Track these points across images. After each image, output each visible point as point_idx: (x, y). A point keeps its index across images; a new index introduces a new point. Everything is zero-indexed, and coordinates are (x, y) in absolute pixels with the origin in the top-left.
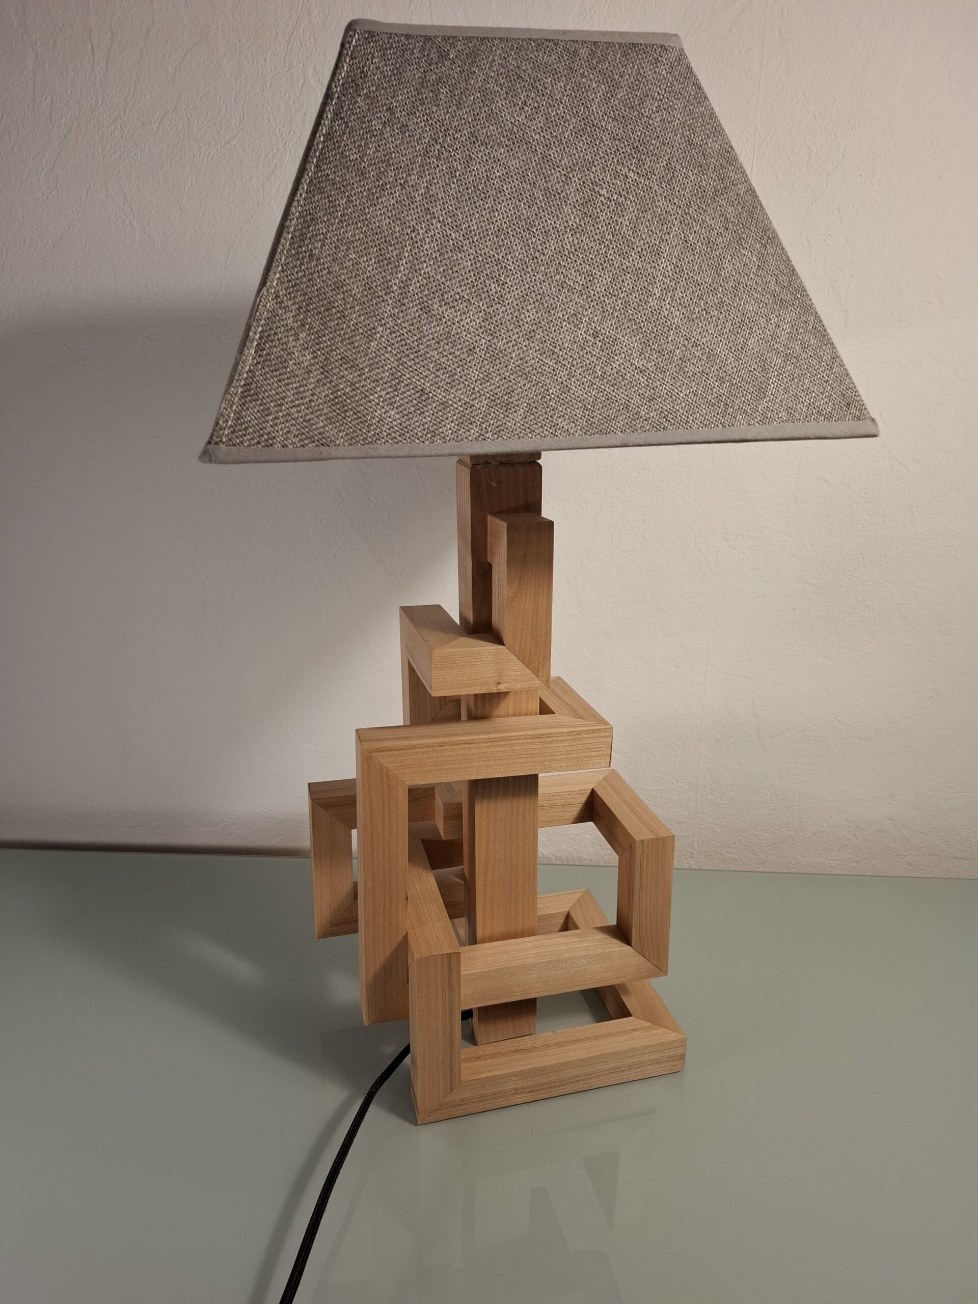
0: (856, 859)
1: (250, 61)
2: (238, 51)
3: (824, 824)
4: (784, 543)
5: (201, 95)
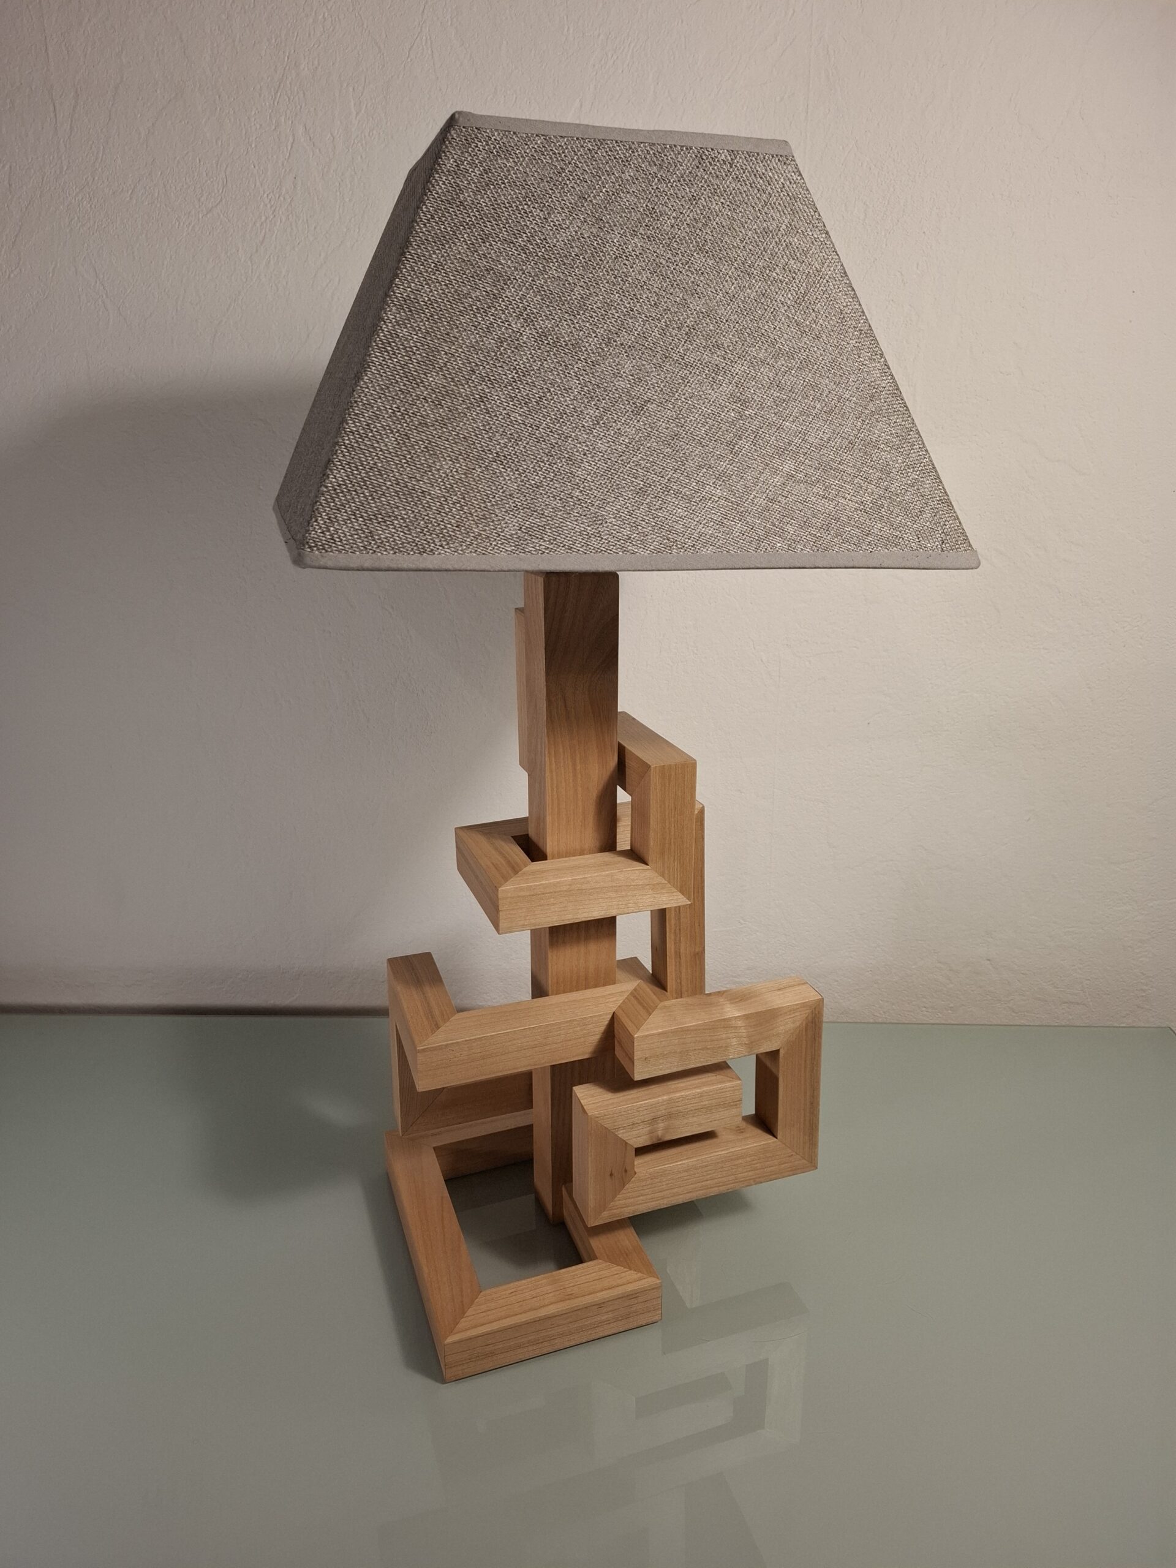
0: (952, 1005)
1: (232, 120)
2: (218, 109)
3: (913, 967)
4: (855, 649)
5: (178, 158)
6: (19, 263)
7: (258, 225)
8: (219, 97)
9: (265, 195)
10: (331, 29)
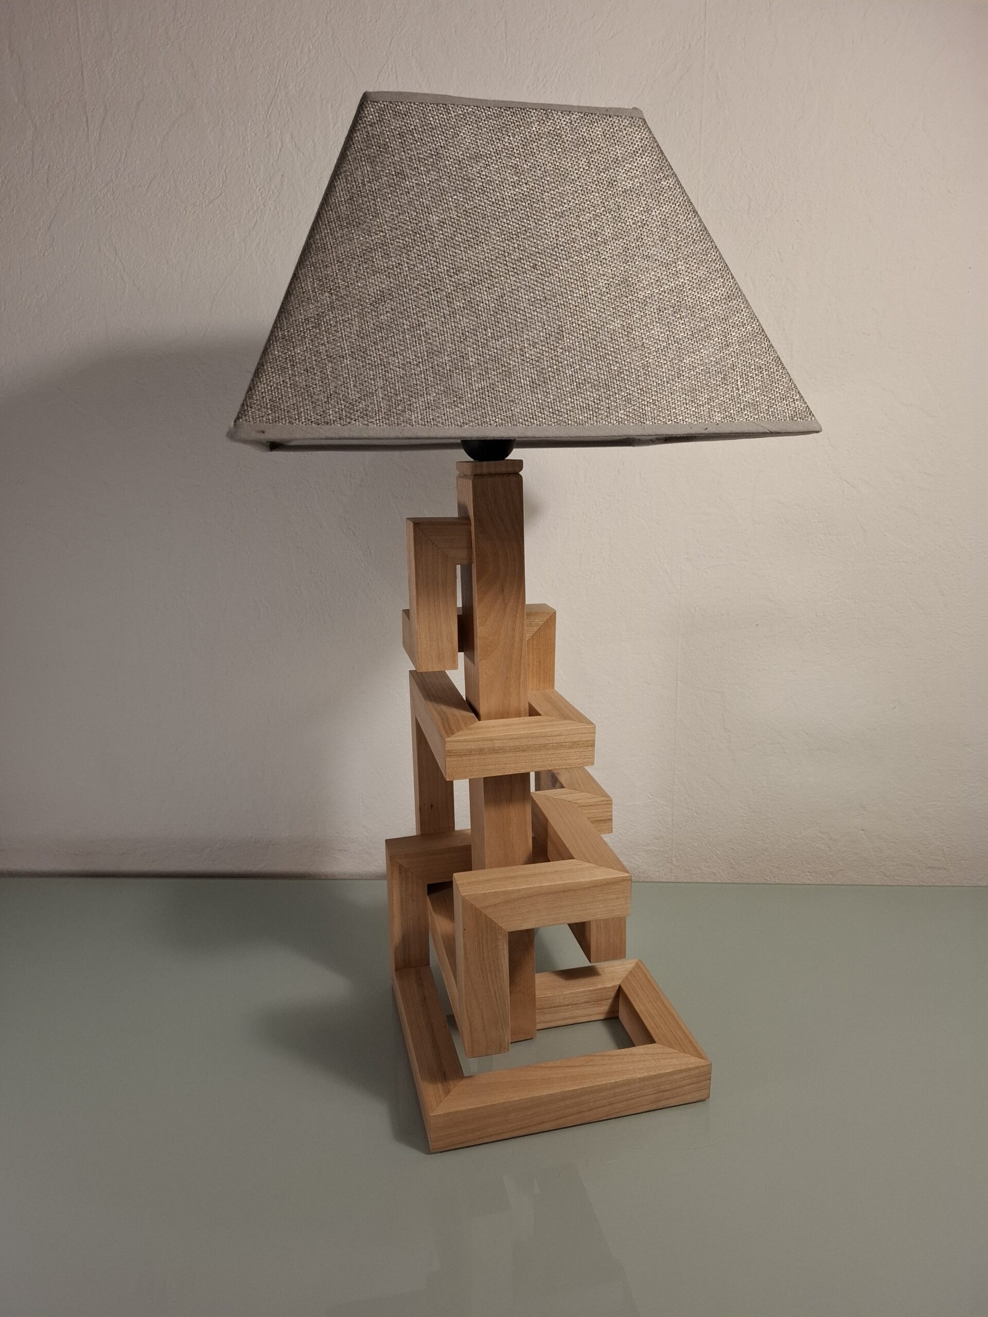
0: (832, 870)
1: (232, 130)
2: (221, 121)
3: (799, 836)
4: (744, 562)
5: (187, 160)
6: (52, 244)
7: (251, 213)
8: (222, 111)
9: (258, 189)
10: (315, 59)
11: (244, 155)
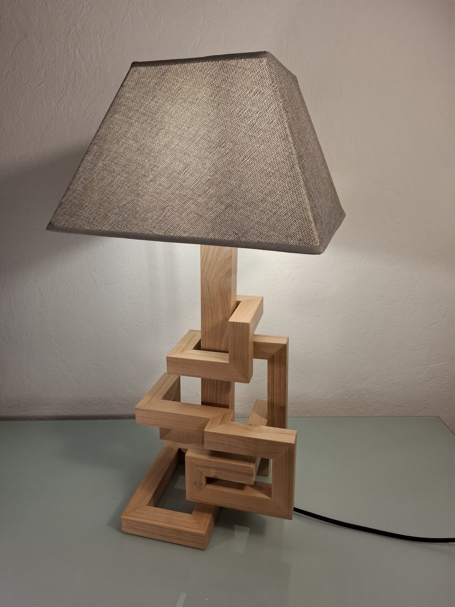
1: (48, 47)
2: (42, 42)
5: (25, 63)
7: (60, 91)
8: (43, 37)
9: (63, 79)
10: (90, 10)
11: (55, 61)
